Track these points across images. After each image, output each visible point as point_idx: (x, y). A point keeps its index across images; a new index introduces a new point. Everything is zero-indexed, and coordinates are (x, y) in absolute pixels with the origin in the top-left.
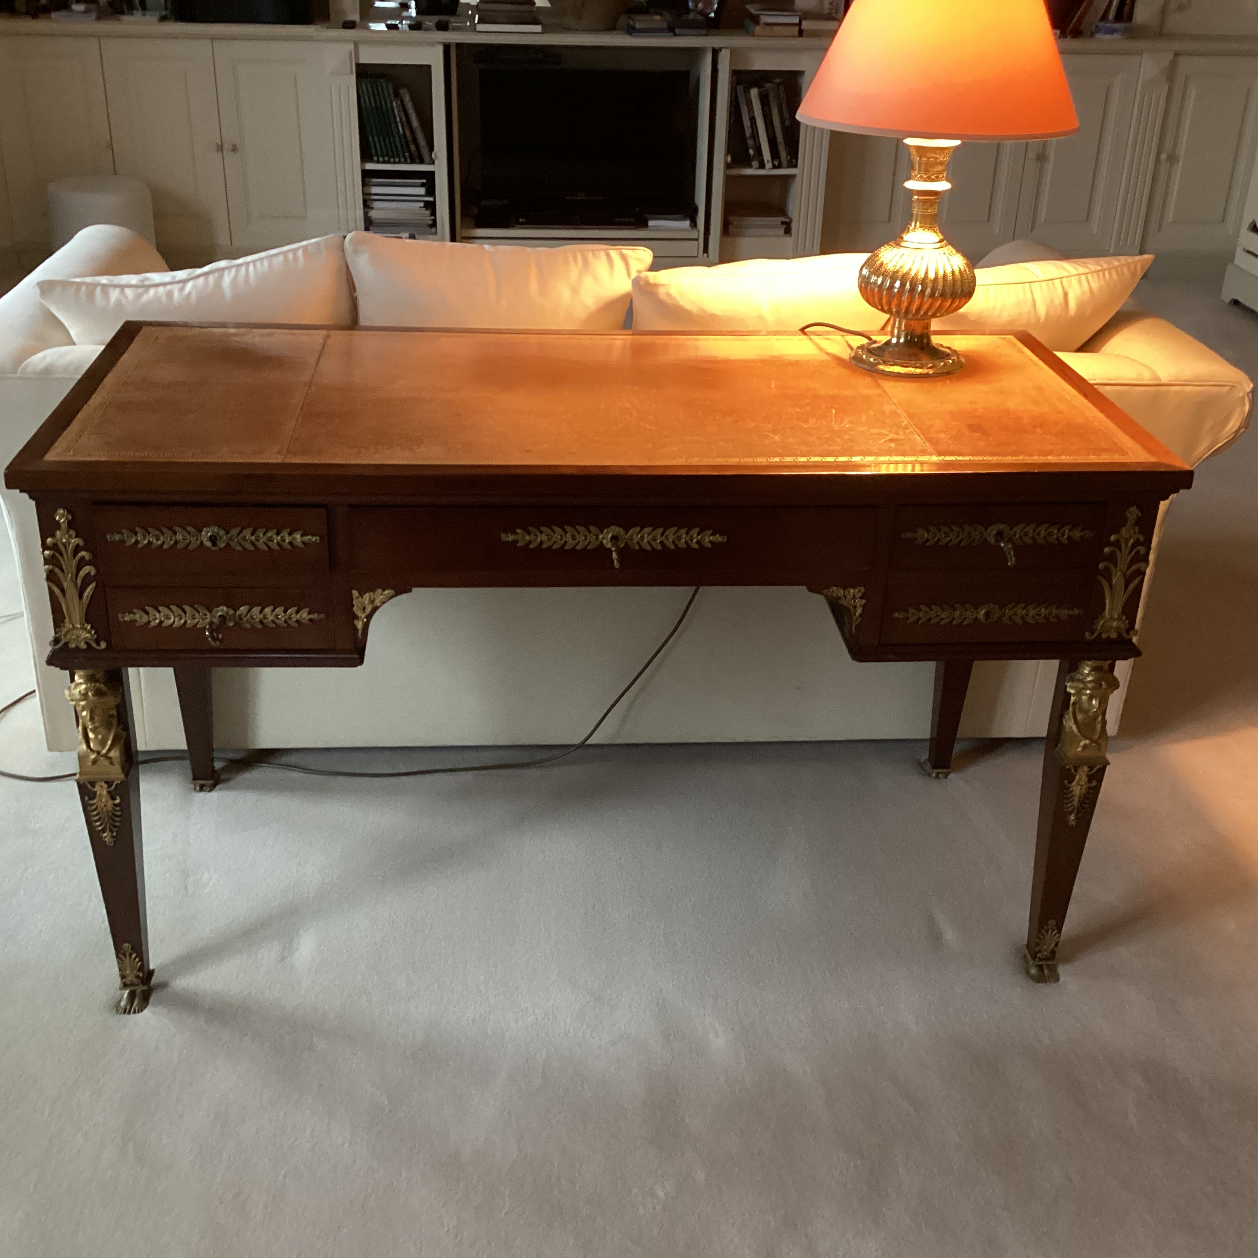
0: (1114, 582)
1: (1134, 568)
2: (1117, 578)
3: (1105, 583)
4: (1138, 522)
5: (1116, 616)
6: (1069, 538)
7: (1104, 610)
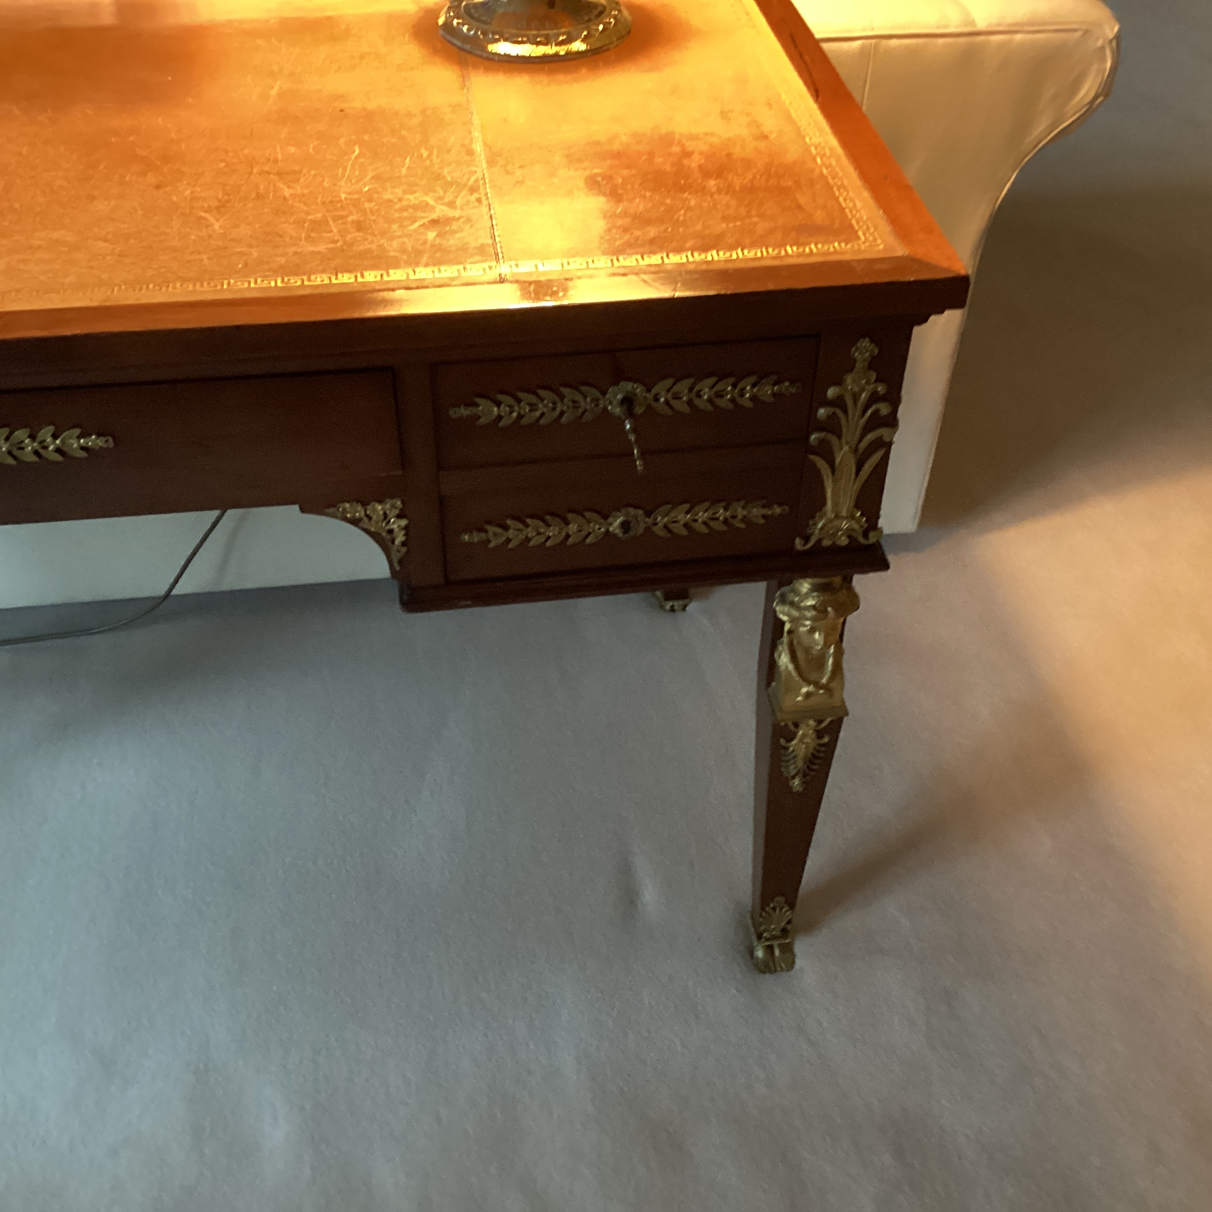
0: (838, 461)
1: (870, 437)
2: (843, 454)
3: (821, 464)
4: (872, 365)
5: (844, 514)
6: (753, 398)
7: (824, 503)
